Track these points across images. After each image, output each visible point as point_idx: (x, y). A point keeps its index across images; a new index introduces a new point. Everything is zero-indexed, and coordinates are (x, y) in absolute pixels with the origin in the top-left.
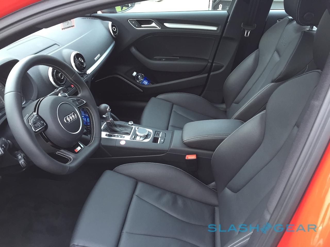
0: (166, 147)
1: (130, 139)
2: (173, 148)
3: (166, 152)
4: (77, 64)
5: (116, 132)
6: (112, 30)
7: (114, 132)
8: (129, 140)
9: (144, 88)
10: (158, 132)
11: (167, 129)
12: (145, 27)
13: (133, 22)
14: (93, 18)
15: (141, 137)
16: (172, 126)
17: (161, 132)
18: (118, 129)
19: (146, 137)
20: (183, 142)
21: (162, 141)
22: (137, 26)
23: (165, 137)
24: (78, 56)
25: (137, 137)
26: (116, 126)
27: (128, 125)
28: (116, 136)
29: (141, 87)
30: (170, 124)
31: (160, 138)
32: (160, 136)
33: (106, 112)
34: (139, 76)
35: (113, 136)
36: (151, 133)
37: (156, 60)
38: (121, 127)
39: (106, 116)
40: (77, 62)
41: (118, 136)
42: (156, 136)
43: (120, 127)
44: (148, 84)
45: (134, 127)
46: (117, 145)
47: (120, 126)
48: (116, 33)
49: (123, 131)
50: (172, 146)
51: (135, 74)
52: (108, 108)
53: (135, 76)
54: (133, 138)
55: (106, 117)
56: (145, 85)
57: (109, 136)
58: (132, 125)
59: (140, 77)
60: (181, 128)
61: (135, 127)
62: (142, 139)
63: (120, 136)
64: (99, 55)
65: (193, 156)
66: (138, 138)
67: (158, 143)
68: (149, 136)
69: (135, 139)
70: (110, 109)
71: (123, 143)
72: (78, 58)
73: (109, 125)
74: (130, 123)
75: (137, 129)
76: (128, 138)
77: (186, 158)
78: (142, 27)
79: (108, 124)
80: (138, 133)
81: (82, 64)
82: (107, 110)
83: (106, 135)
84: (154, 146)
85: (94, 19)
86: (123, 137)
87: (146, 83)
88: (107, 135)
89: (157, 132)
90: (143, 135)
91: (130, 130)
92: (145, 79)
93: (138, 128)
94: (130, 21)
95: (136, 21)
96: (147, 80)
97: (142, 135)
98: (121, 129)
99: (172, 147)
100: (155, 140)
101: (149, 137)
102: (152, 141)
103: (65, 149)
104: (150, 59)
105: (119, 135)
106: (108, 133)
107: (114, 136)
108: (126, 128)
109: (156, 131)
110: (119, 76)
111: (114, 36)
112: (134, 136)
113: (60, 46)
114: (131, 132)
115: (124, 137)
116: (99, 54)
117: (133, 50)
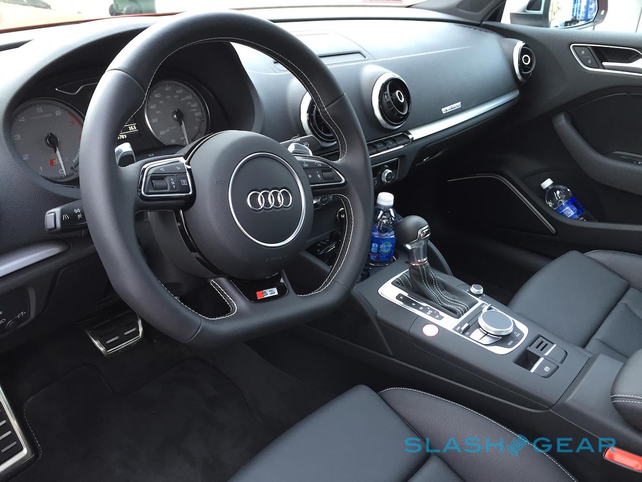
0: (550, 391)
1: (454, 329)
2: (575, 405)
3: (546, 409)
4: (385, 102)
5: (426, 297)
6: (520, 62)
7: (421, 297)
8: (450, 329)
9: (562, 224)
10: (544, 340)
11: (584, 346)
12: (611, 68)
13: (583, 52)
14: (484, 29)
15: (487, 334)
16: (602, 342)
17: (555, 345)
18: (433, 292)
19: (503, 340)
20: (613, 399)
21: (547, 369)
22: (589, 62)
23: (560, 361)
24: (394, 85)
25: (478, 330)
26: (431, 282)
27: (466, 292)
28: (421, 308)
29: (554, 219)
30: (598, 335)
31: (542, 359)
32: (546, 354)
33: (416, 236)
34: (558, 192)
35: (414, 304)
36: (522, 335)
37: (618, 158)
38: (446, 292)
39: (411, 247)
40: (388, 97)
41: (425, 310)
42: (532, 349)
43: (442, 290)
44: (577, 217)
45: (480, 302)
46: (413, 331)
47: (445, 287)
48: (529, 70)
49: (445, 301)
50: (571, 397)
51: (548, 183)
52: (424, 228)
53: (548, 188)
54: (463, 329)
55: (412, 250)
56: (565, 216)
57: (405, 300)
58: (478, 295)
59: (560, 194)
60: (624, 356)
61: (483, 304)
62: (487, 340)
63: (430, 312)
64: (458, 105)
65: (634, 459)
66: (476, 335)
67: (533, 370)
68: (511, 342)
69: (467, 333)
70: (427, 233)
71: (430, 331)
72: (392, 91)
73: (414, 274)
74: (473, 289)
75: (485, 310)
76: (449, 323)
77: (607, 456)
78: (604, 68)
79: (413, 271)
80: (481, 321)
81: (401, 107)
82: (419, 232)
83: (398, 297)
84: (515, 375)
85: (486, 32)
86: (437, 316)
87: (570, 211)
88: (401, 298)
89: (540, 339)
90: (496, 332)
91: (464, 305)
92: (572, 202)
93: (490, 309)
94: (575, 48)
95: (592, 51)
96: (576, 205)
97: (492, 330)
98: (444, 295)
99: (570, 400)
100: (526, 359)
101: (509, 344)
102: (515, 356)
103: (230, 278)
104: (604, 154)
105: (431, 309)
106: (406, 294)
107: (417, 307)
108: (456, 297)
109: (539, 336)
110: (504, 179)
111: (520, 77)
112: (467, 325)
113: (367, 58)
114: (465, 312)
115: (441, 318)
116: (460, 103)
117: (562, 122)
